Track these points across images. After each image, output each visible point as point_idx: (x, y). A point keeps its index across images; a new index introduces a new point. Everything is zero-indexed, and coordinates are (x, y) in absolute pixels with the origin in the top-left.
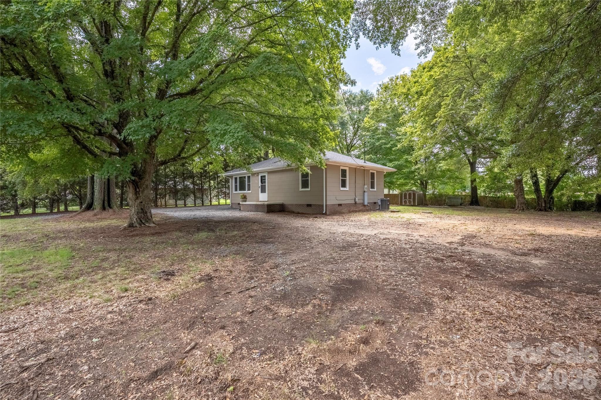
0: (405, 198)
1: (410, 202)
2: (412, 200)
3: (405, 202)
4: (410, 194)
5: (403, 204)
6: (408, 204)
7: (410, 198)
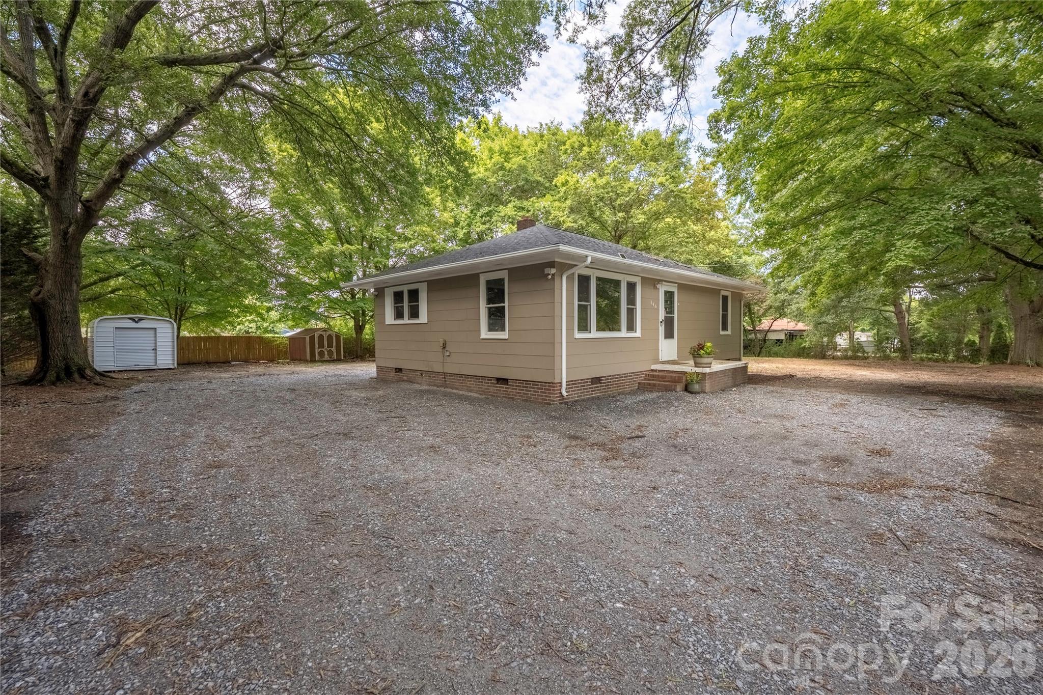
0: (321, 345)
1: (330, 353)
2: (334, 349)
3: (321, 354)
4: (330, 337)
5: (317, 357)
6: (326, 357)
7: (330, 345)
